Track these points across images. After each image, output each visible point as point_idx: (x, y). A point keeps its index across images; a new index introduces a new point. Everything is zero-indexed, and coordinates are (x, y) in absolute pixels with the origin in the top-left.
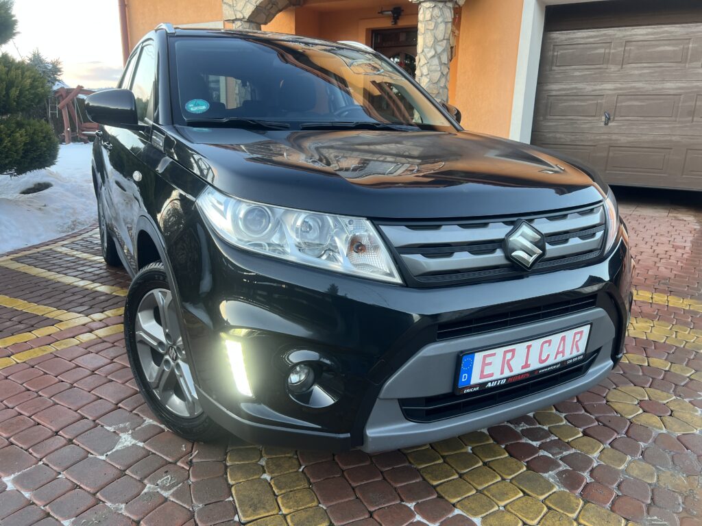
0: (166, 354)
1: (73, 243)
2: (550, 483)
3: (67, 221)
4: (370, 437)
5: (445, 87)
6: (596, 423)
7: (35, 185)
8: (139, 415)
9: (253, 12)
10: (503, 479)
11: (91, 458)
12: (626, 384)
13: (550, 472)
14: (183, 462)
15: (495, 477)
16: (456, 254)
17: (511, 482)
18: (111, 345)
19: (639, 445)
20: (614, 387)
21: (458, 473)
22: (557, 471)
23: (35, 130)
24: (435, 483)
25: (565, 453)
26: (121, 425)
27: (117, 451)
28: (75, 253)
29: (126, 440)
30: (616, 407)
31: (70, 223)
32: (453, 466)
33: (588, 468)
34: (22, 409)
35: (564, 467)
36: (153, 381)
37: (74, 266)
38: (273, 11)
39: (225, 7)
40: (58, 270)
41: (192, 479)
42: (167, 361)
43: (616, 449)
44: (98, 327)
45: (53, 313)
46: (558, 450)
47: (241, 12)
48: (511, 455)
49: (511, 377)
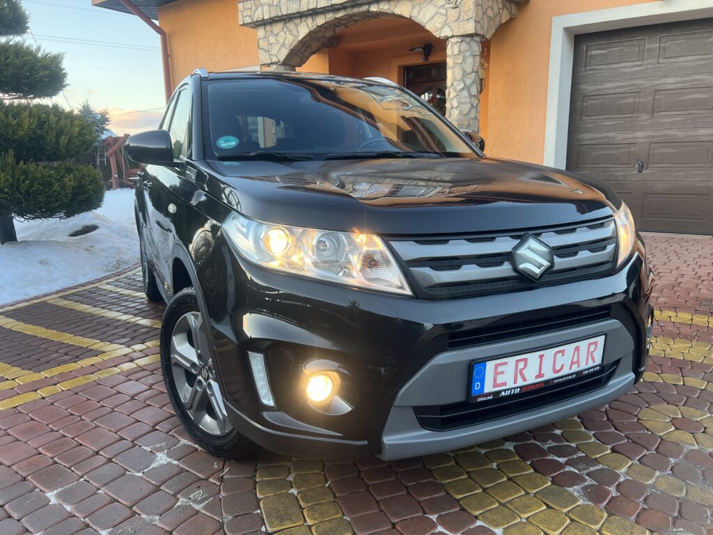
0: (198, 375)
1: (117, 281)
2: (575, 497)
3: (111, 261)
4: (388, 444)
5: (476, 118)
6: (626, 441)
7: (83, 228)
8: (174, 436)
9: (288, 55)
10: (527, 493)
11: (129, 475)
12: (659, 402)
13: (575, 487)
14: (214, 479)
15: (519, 491)
16: (464, 266)
17: (535, 496)
18: (150, 373)
19: (669, 460)
20: (647, 405)
21: (482, 488)
22: (582, 485)
23: (83, 175)
24: (458, 497)
25: (592, 469)
26: (158, 445)
27: (153, 468)
28: (119, 290)
29: (162, 459)
30: (647, 425)
31: (115, 262)
32: (477, 481)
33: (613, 483)
34: (66, 432)
35: (589, 481)
36: (187, 401)
37: (118, 302)
38: (306, 54)
39: (261, 52)
40: (102, 306)
41: (223, 494)
42: (200, 382)
43: (645, 465)
44: (139, 356)
45: (97, 344)
46: (585, 466)
47: (276, 56)
48: (536, 471)
49: (525, 386)
